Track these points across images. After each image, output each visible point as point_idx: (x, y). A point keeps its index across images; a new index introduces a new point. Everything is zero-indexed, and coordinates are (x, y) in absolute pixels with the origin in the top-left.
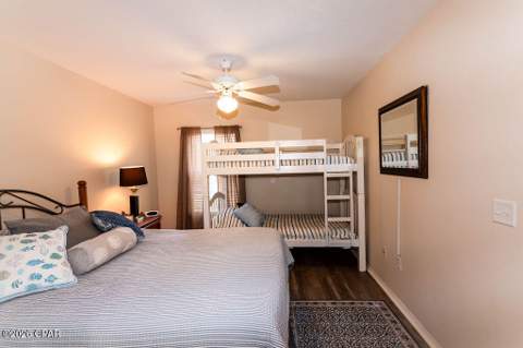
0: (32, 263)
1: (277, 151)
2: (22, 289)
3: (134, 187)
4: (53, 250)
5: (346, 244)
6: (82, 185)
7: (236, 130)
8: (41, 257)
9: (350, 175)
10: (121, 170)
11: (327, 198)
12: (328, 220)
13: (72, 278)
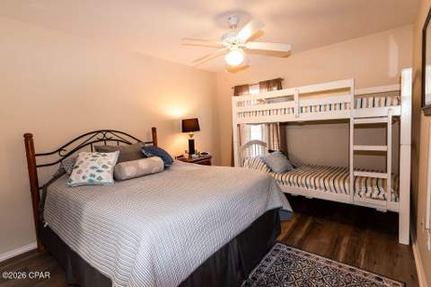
0: (93, 168)
1: (296, 97)
2: (86, 181)
3: (191, 133)
4: (105, 163)
5: (382, 206)
6: (154, 130)
7: (278, 83)
8: (97, 166)
9: (389, 121)
10: (183, 121)
11: (353, 148)
12: (353, 174)
13: (111, 180)
